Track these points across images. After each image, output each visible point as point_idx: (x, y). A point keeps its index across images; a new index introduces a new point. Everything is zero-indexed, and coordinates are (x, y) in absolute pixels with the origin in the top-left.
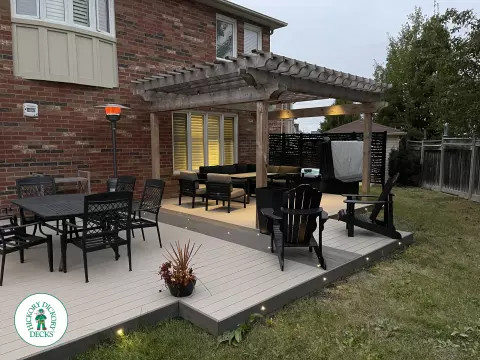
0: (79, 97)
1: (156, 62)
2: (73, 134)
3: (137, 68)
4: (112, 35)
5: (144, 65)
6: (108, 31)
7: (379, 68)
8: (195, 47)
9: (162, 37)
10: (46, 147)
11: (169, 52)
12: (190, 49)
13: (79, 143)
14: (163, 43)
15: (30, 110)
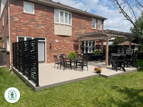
0: (65, 38)
1: (79, 30)
2: (64, 46)
3: (75, 31)
4: (71, 25)
5: (77, 31)
6: (70, 24)
7: (131, 28)
8: (87, 26)
9: (80, 24)
10: (59, 48)
11: (82, 27)
12: (86, 26)
13: (64, 48)
14: (81, 25)
15: (57, 41)
